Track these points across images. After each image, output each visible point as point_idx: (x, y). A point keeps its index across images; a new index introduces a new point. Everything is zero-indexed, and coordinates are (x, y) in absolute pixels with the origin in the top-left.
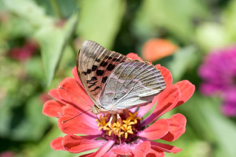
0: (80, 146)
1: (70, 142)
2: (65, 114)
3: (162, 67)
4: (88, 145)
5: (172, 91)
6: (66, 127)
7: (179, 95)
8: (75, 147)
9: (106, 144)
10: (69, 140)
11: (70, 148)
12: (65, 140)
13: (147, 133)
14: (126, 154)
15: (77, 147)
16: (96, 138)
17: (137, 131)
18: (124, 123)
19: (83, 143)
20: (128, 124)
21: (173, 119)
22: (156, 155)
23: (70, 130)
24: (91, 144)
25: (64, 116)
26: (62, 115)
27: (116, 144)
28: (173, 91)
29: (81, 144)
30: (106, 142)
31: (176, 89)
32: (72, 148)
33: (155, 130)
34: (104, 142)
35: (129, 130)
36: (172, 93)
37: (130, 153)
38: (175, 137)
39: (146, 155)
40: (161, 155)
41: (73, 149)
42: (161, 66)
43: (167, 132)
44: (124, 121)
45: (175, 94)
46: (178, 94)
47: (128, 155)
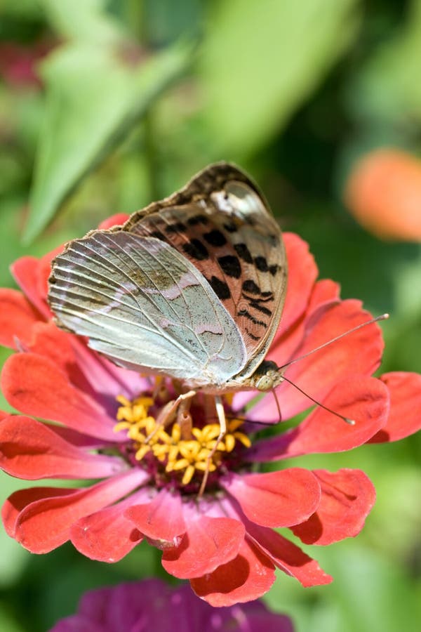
0: (45, 458)
1: (18, 439)
2: (33, 349)
3: (365, 311)
4: (69, 461)
5: (367, 396)
6: (22, 387)
7: (381, 418)
8: (26, 458)
9: (122, 475)
10: (17, 433)
11: (10, 456)
12: (5, 431)
13: (251, 491)
14: (162, 540)
15: (35, 459)
16: (101, 447)
17: (224, 469)
18: (194, 438)
19: (56, 453)
20: (205, 442)
21: (340, 478)
22: (252, 569)
23: (34, 400)
24: (79, 462)
25: (30, 354)
26: (25, 351)
27: (150, 484)
28: (370, 399)
29: (50, 452)
30: (126, 467)
31: (380, 397)
32: (17, 458)
33: (275, 493)
34: (118, 467)
35: (203, 461)
36: (365, 400)
37: (175, 539)
38: (324, 535)
39: (219, 564)
40: (265, 573)
41: (18, 462)
42: (364, 307)
43: (306, 518)
44: (196, 432)
45: (371, 407)
46: (380, 412)
47: (168, 544)
